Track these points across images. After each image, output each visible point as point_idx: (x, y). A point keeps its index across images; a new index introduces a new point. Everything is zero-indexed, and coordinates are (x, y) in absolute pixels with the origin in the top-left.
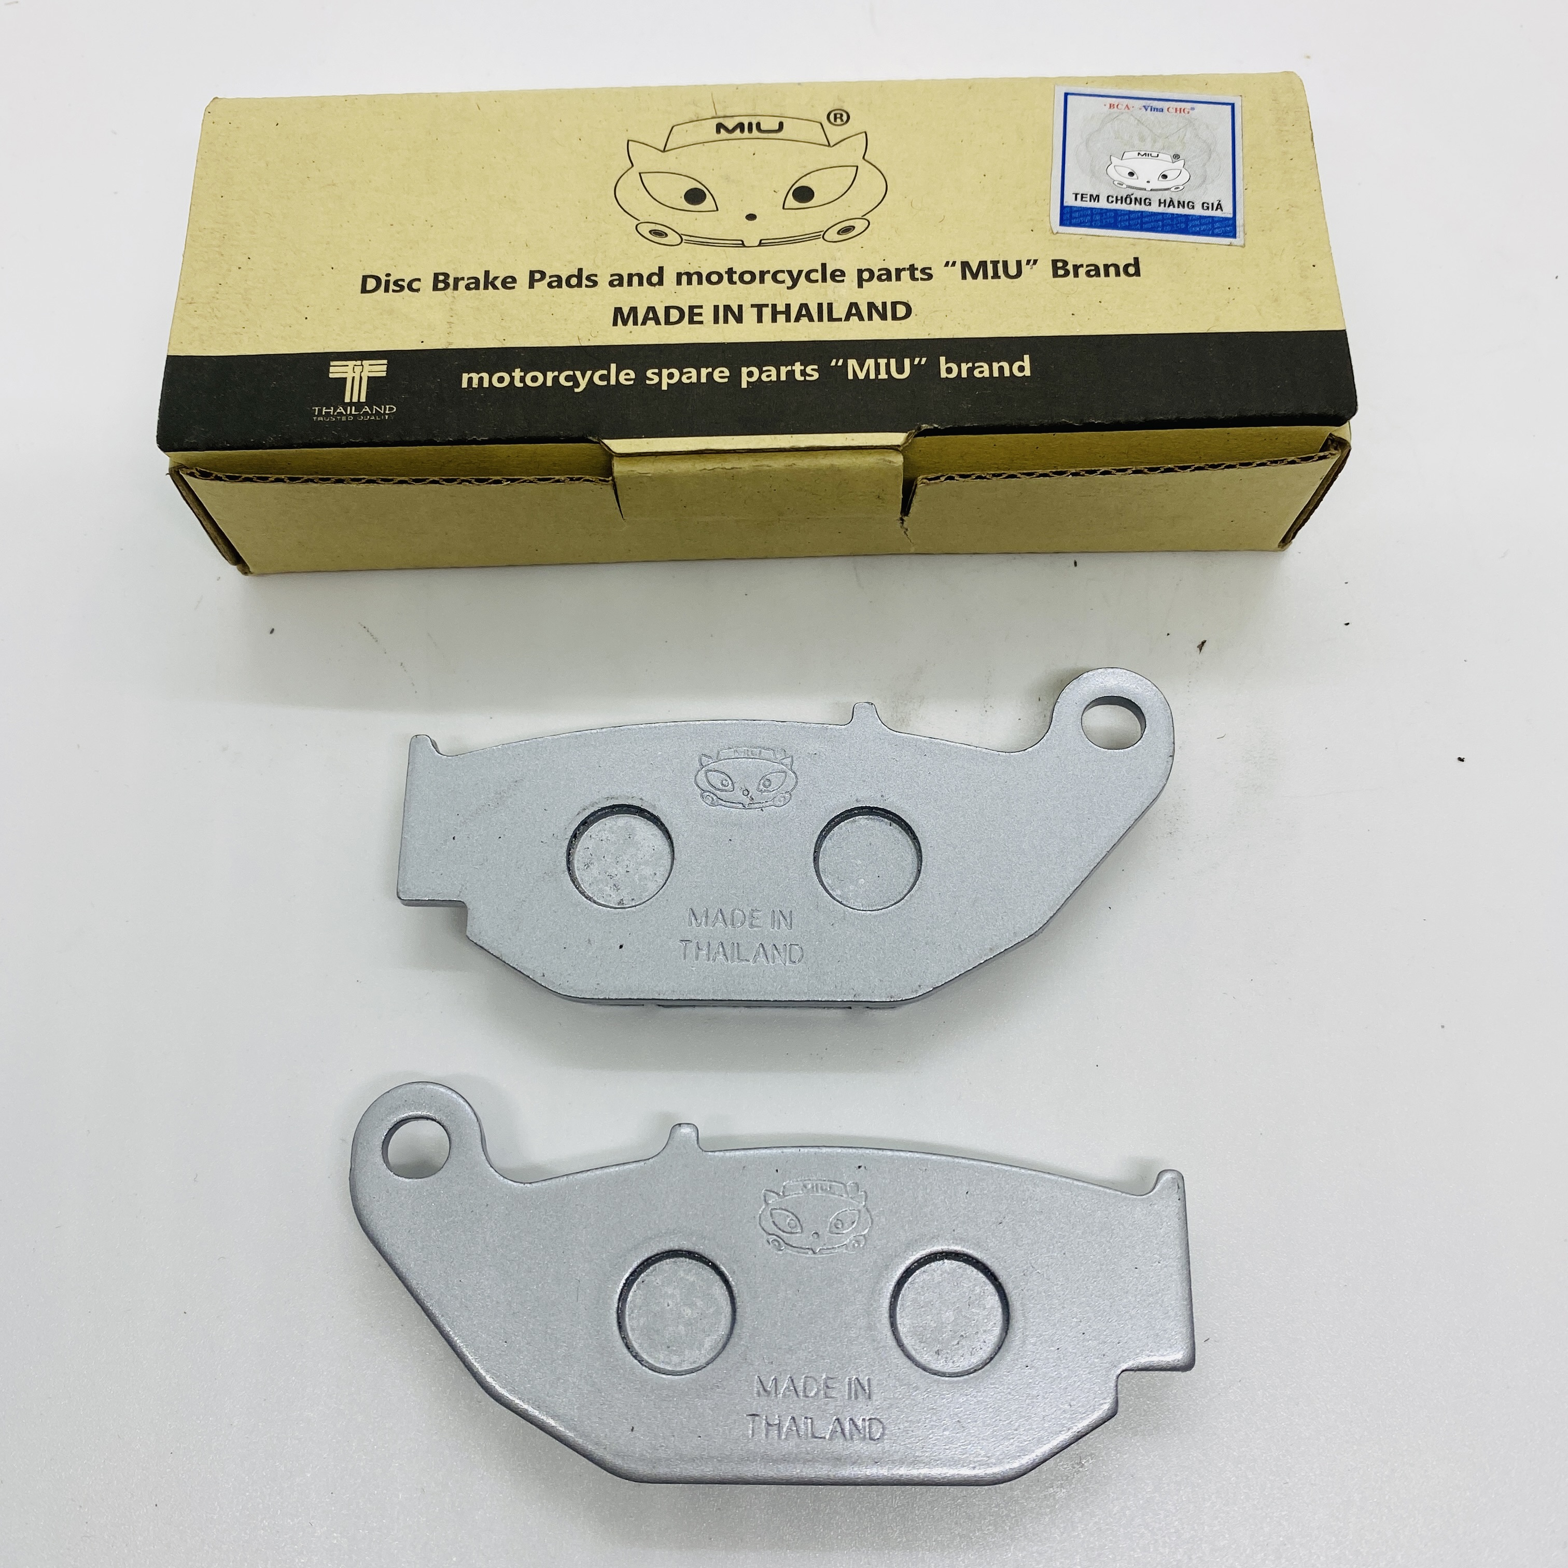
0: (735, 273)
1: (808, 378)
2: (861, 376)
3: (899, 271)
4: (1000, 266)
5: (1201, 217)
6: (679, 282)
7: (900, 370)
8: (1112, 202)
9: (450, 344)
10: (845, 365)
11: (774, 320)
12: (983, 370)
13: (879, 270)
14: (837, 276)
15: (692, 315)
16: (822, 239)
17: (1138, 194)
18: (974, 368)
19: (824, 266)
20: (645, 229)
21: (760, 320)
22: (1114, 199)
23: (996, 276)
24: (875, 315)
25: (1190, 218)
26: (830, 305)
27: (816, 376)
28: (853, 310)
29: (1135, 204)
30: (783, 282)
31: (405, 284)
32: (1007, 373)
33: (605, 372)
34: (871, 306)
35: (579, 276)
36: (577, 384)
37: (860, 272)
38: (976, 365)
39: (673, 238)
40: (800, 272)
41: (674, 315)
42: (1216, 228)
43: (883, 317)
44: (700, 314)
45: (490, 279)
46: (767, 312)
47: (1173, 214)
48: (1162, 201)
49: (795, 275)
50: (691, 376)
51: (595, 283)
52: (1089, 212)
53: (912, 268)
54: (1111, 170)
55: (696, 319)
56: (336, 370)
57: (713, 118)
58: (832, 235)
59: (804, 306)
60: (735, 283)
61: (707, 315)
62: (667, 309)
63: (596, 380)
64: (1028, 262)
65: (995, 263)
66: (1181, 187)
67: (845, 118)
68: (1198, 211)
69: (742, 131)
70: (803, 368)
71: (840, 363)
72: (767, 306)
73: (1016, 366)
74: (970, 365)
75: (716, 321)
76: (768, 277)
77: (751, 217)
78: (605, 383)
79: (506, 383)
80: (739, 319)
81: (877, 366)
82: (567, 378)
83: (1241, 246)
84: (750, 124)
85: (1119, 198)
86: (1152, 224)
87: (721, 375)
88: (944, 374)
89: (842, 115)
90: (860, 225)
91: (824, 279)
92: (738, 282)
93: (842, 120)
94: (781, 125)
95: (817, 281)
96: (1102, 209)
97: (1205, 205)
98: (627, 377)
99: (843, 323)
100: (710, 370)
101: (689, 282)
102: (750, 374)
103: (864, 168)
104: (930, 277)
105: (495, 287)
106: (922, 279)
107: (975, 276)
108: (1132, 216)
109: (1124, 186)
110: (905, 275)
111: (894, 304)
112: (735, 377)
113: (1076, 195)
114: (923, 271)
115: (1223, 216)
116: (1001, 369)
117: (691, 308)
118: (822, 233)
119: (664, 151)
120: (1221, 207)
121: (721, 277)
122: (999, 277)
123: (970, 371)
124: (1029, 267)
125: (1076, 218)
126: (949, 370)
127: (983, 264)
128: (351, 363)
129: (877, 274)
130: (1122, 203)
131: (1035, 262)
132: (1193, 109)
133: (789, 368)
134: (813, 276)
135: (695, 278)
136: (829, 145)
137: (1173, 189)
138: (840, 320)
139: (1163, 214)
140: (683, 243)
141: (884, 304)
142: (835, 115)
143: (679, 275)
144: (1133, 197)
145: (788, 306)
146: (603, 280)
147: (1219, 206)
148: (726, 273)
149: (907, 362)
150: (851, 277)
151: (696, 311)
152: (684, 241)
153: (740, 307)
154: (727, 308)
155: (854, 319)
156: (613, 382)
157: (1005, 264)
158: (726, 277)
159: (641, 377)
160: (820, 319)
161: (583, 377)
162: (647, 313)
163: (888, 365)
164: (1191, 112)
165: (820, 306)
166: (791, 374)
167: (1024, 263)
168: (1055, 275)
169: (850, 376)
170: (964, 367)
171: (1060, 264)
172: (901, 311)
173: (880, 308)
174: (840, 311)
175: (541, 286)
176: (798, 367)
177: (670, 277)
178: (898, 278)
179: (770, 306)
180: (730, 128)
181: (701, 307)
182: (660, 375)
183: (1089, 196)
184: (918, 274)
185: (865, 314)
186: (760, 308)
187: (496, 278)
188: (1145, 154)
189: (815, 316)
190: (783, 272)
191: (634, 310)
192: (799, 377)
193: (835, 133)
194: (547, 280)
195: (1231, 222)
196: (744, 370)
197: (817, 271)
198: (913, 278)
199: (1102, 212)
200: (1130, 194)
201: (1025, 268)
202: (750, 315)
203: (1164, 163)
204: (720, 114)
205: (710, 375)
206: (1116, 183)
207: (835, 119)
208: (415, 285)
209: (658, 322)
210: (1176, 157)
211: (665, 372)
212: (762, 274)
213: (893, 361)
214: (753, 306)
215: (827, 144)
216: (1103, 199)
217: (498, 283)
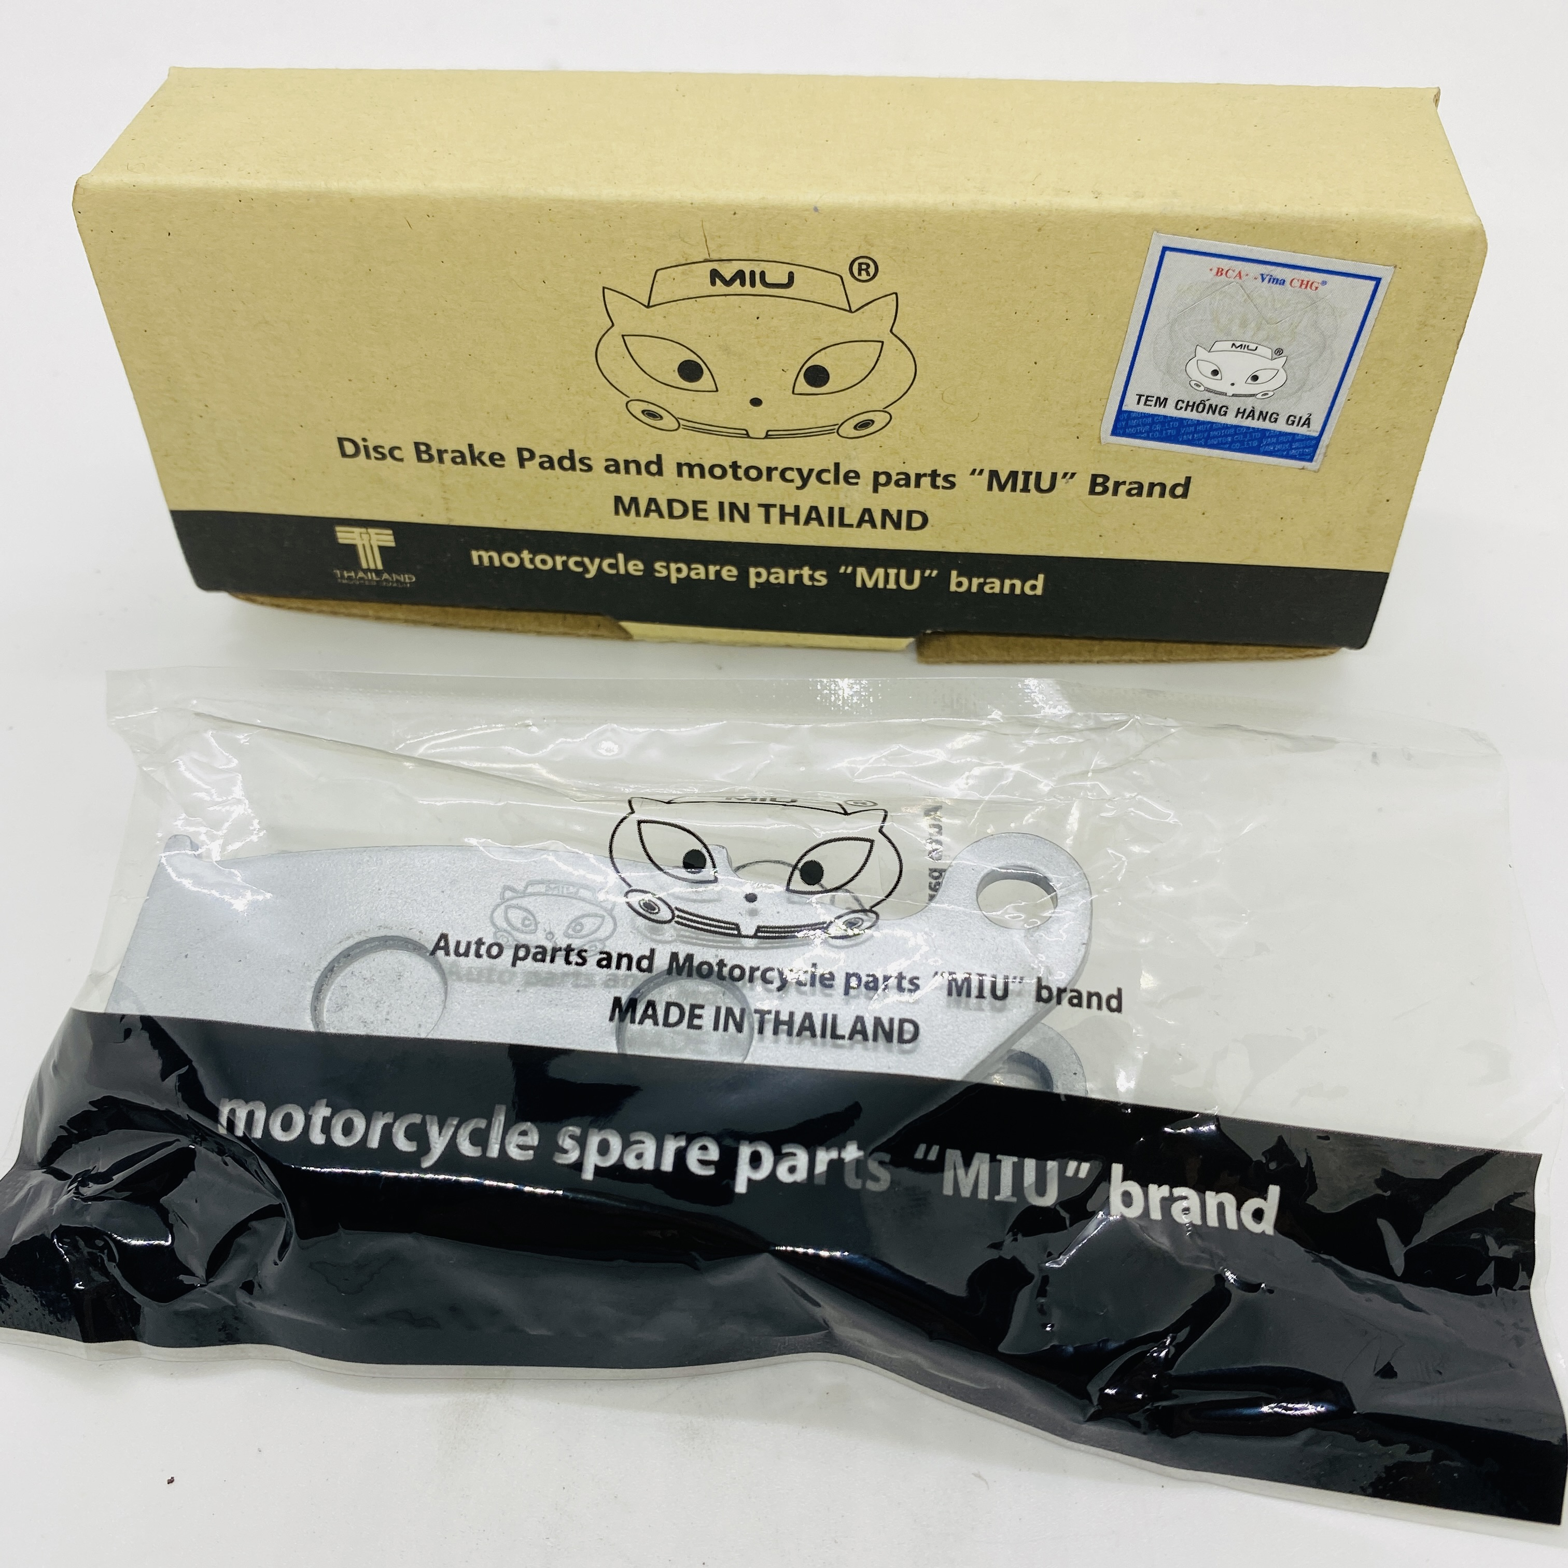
0: (740, 467)
1: (816, 584)
2: (870, 584)
3: (919, 477)
4: (1032, 479)
5: (1281, 434)
6: (680, 474)
7: (910, 581)
8: (1181, 408)
9: (450, 520)
10: (854, 573)
11: (782, 521)
12: (994, 586)
13: (898, 474)
14: (852, 477)
15: (696, 509)
16: (836, 434)
17: (1216, 400)
18: (985, 583)
19: (837, 465)
20: (637, 408)
21: (767, 520)
22: (1184, 405)
23: (1026, 489)
24: (888, 523)
25: (1267, 435)
26: (842, 510)
27: (824, 581)
28: (866, 517)
29: (1208, 413)
30: (792, 481)
31: (386, 451)
32: (1018, 591)
33: (613, 561)
34: (886, 513)
35: (572, 458)
36: (586, 570)
37: (877, 475)
38: (988, 581)
39: (668, 422)
40: (811, 471)
41: (678, 509)
42: (1293, 449)
43: (897, 526)
44: (704, 510)
45: (476, 454)
46: (775, 513)
47: (1248, 428)
48: (1241, 410)
49: (805, 474)
50: (699, 572)
51: (590, 468)
52: (1150, 419)
53: (934, 475)
54: (1192, 364)
55: (701, 514)
56: (345, 535)
57: (706, 261)
58: (848, 429)
59: (814, 509)
60: (740, 479)
61: (712, 511)
62: (670, 502)
63: (605, 567)
64: (1065, 475)
65: (1027, 475)
66: (1271, 394)
67: (872, 270)
68: (1281, 426)
69: (743, 284)
70: (811, 572)
71: (850, 570)
72: (774, 506)
73: (1029, 583)
74: (982, 580)
75: (722, 517)
76: (776, 475)
77: (756, 402)
78: (614, 572)
79: (516, 563)
80: (746, 518)
81: (887, 576)
82: (577, 564)
83: (1315, 472)
84: (752, 273)
85: (1191, 404)
86: (1220, 439)
87: (729, 573)
88: (953, 588)
89: (868, 266)
90: (880, 419)
91: (837, 481)
92: (744, 478)
93: (868, 274)
94: (791, 276)
95: (828, 483)
96: (1165, 417)
97: (1292, 418)
98: (635, 567)
99: (855, 529)
100: (718, 568)
101: (691, 475)
102: (758, 575)
103: (892, 344)
104: (953, 485)
105: (483, 464)
106: (944, 487)
107: (1002, 488)
108: (1199, 428)
109: (1202, 388)
110: (925, 482)
111: (910, 513)
112: (743, 576)
113: (1140, 396)
114: (946, 478)
115: (1308, 433)
116: (1013, 587)
117: (695, 503)
118: (837, 427)
119: (648, 306)
120: (1309, 423)
121: (724, 472)
122: (1029, 491)
123: (981, 586)
124: (1064, 480)
125: (1132, 427)
126: (959, 584)
127: (1013, 475)
128: (357, 530)
129: (894, 478)
130: (1192, 410)
131: (1073, 475)
132: (1324, 283)
133: (797, 572)
134: (825, 477)
135: (697, 470)
136: (850, 311)
137: (1259, 396)
138: (851, 526)
139: (1236, 427)
140: (681, 429)
141: (900, 513)
142: (860, 264)
143: (680, 466)
144: (1207, 404)
145: (797, 508)
146: (599, 465)
147: (1308, 422)
148: (730, 467)
149: (917, 573)
150: (867, 480)
151: (700, 506)
152: (681, 426)
153: (746, 505)
154: (733, 506)
155: (867, 526)
156: (622, 571)
157: (1039, 475)
158: (730, 471)
159: (649, 569)
160: (831, 524)
161: (592, 562)
162: (649, 505)
163: (897, 576)
164: (1320, 287)
165: (831, 510)
166: (799, 578)
167: (1059, 476)
168: (1092, 492)
169: (859, 584)
170: (976, 582)
171: (1100, 480)
172: (917, 520)
173: (895, 517)
174: (852, 517)
175: (533, 465)
176: (806, 572)
177: (669, 468)
178: (918, 485)
179: (778, 506)
180: (728, 277)
181: (705, 502)
182: (668, 568)
183: (1154, 399)
184: (940, 482)
185: (878, 522)
186: (767, 507)
187: (482, 453)
188: (1241, 345)
189: (825, 520)
190: (792, 469)
191: (634, 500)
192: (807, 582)
193: (859, 292)
194: (537, 460)
195: (1314, 442)
196: (752, 571)
197: (828, 471)
198: (934, 485)
199: (1166, 420)
200: (1205, 399)
201: (1060, 482)
202: (757, 514)
203: (1262, 360)
204: (714, 256)
205: (718, 573)
206: (1193, 383)
207: (860, 270)
208: (397, 453)
209: (661, 515)
210: (1279, 352)
211: (673, 566)
212: (770, 470)
213: (903, 572)
214: (760, 505)
215: (848, 309)
216: (1171, 404)
217: (485, 458)
